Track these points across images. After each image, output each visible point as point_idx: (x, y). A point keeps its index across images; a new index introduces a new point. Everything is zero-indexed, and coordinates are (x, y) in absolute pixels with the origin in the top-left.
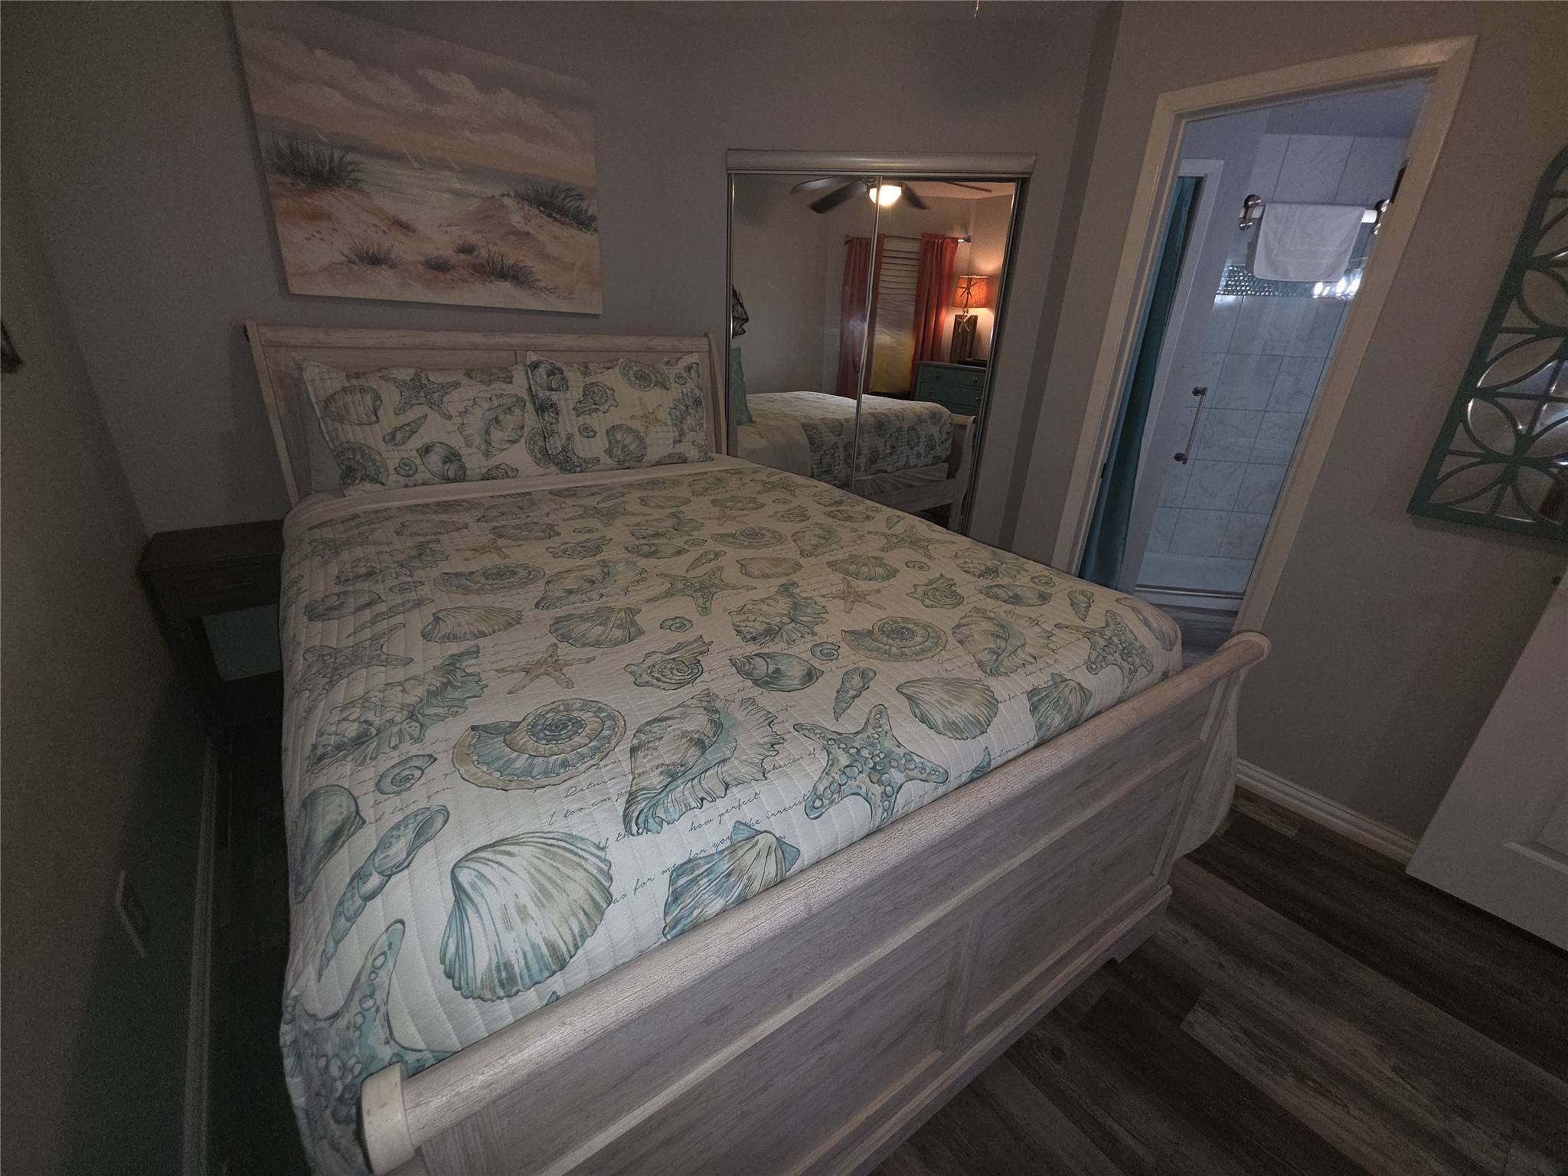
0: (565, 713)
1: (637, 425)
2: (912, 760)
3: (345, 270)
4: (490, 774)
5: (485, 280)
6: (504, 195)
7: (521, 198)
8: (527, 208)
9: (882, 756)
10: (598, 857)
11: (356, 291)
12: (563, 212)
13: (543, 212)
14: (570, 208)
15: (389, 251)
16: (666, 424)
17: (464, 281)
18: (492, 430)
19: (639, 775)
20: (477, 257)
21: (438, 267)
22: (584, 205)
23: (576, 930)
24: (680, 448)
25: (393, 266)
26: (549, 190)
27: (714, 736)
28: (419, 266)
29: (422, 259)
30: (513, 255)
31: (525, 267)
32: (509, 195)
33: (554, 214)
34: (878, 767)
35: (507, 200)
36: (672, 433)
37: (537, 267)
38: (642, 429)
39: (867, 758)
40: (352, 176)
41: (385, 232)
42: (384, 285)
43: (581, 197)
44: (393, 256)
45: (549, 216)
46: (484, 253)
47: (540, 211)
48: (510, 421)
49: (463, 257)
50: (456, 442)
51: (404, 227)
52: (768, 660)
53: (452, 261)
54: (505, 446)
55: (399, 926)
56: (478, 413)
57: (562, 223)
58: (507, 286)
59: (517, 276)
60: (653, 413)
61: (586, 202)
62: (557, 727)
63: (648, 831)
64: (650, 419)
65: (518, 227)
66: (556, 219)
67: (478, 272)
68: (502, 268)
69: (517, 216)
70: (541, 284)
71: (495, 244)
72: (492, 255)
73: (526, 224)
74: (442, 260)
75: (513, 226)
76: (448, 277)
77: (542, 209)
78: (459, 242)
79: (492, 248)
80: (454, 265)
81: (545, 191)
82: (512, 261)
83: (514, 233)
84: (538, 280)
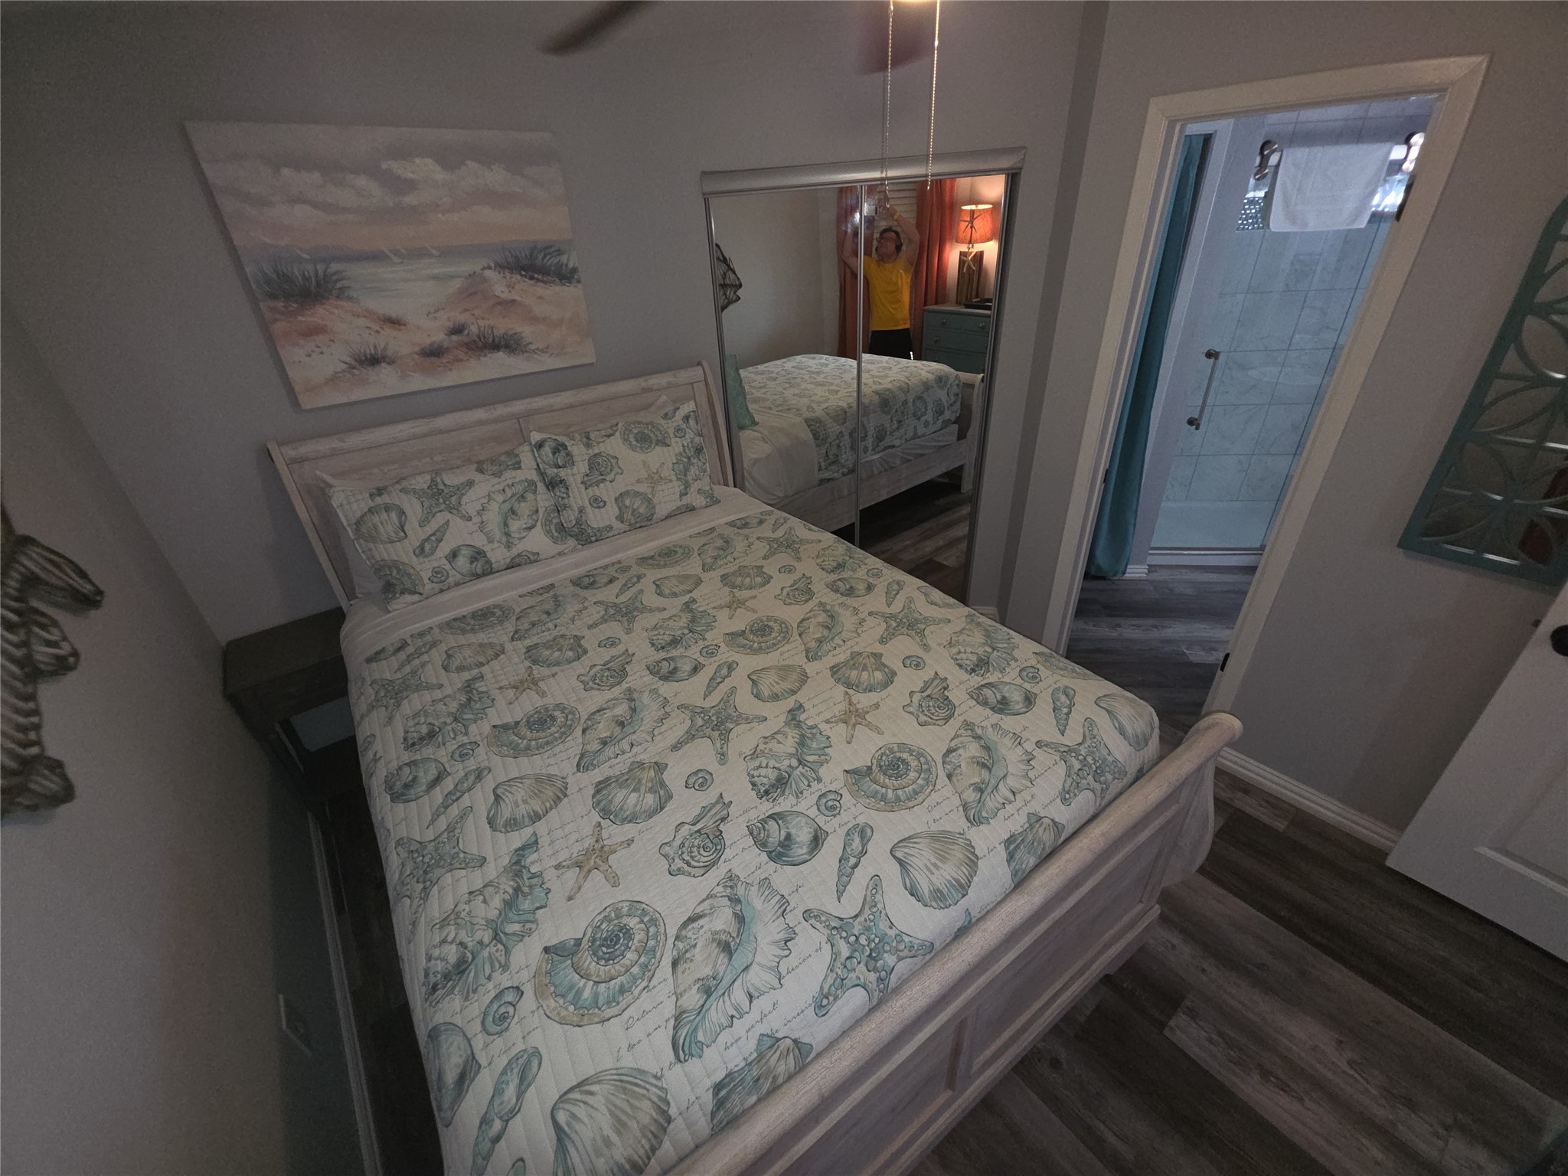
0: (616, 921)
1: (642, 488)
2: (903, 940)
3: (348, 376)
4: (566, 1009)
5: (480, 355)
6: (484, 269)
7: (501, 267)
8: (508, 275)
9: (877, 940)
10: (656, 1086)
11: (359, 394)
12: (544, 271)
13: (525, 276)
14: (550, 266)
15: (385, 349)
16: (671, 481)
17: (459, 361)
18: (510, 522)
19: (681, 994)
20: (468, 334)
21: (434, 353)
22: (564, 259)
23: (647, 1147)
24: (686, 500)
25: (391, 362)
26: (527, 254)
27: (738, 936)
28: (417, 357)
29: (417, 349)
30: (502, 325)
31: (515, 334)
32: (489, 268)
33: (536, 276)
34: (874, 955)
35: (488, 273)
36: (677, 487)
37: (526, 331)
38: (649, 491)
39: (864, 946)
40: (339, 285)
41: (378, 332)
42: (386, 382)
43: (560, 252)
44: (390, 353)
45: (532, 278)
46: (474, 329)
47: (522, 275)
48: (524, 508)
49: (455, 338)
50: (479, 541)
51: (394, 322)
52: (780, 822)
53: (446, 345)
54: (524, 534)
55: (520, 1163)
56: (494, 506)
57: (544, 282)
58: (501, 356)
59: (508, 344)
60: (657, 473)
61: (566, 256)
62: (611, 941)
63: (693, 1056)
64: (655, 479)
65: (503, 296)
66: (538, 280)
67: (473, 349)
68: (494, 340)
69: (500, 285)
70: (533, 347)
71: (483, 319)
72: (482, 329)
73: (510, 291)
74: (436, 346)
75: (498, 297)
76: (445, 361)
77: (524, 273)
78: (450, 324)
79: (481, 323)
80: (448, 348)
81: (523, 255)
82: (502, 331)
83: (500, 303)
84: (530, 343)
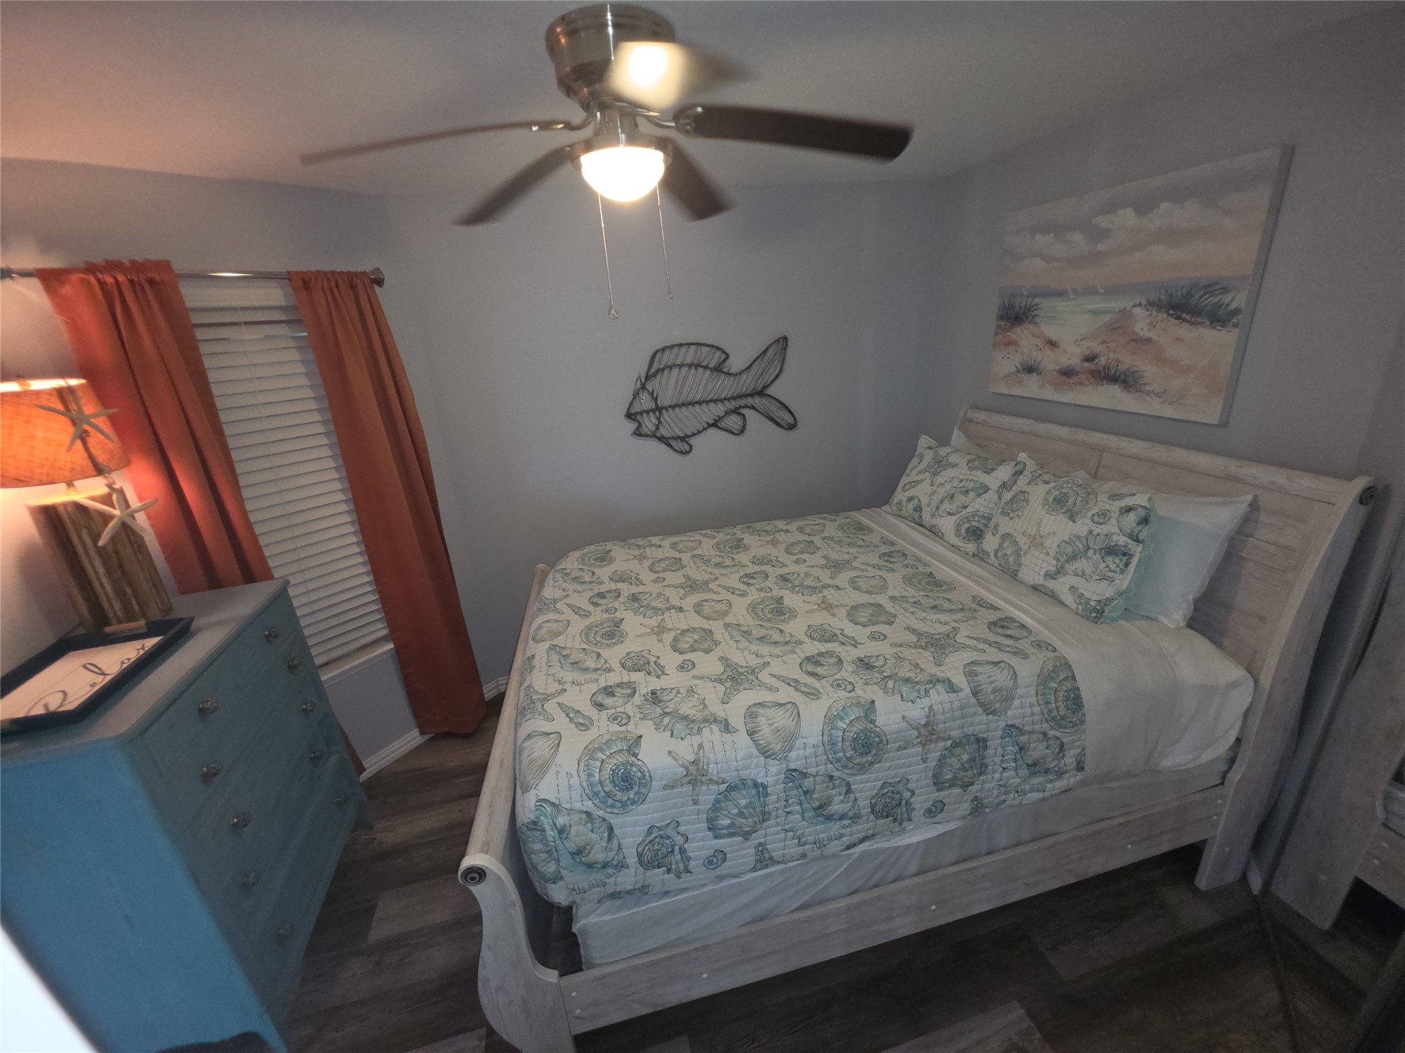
3: (1014, 377)
5: (1098, 384)
6: (1134, 306)
7: (1151, 304)
8: (1154, 313)
11: (1016, 391)
12: (1195, 311)
13: (1172, 315)
14: (1206, 305)
15: (1039, 363)
16: (1047, 554)
17: (1081, 384)
20: (1097, 363)
21: (1067, 373)
22: (1227, 299)
25: (1039, 373)
26: (1184, 292)
28: (1055, 373)
29: (1058, 368)
30: (1127, 360)
31: (1137, 371)
32: (1140, 305)
33: (1184, 316)
35: (1138, 311)
36: (1049, 564)
37: (1149, 370)
40: (1033, 314)
41: (1041, 349)
42: (1032, 387)
43: (1225, 290)
44: (1040, 366)
45: (1178, 318)
46: (1103, 360)
47: (1169, 314)
49: (1086, 364)
51: (1052, 344)
53: (1078, 369)
56: (948, 487)
57: (1191, 323)
58: (1115, 389)
59: (1126, 380)
61: (1231, 295)
65: (1141, 333)
66: (1185, 320)
67: (1095, 378)
68: (1115, 373)
69: (1142, 323)
70: (1148, 388)
71: (1115, 352)
72: (1110, 361)
73: (1149, 330)
74: (1070, 368)
75: (1137, 334)
76: (1072, 381)
77: (1171, 312)
78: (1087, 353)
79: (1112, 355)
80: (1078, 372)
81: (1179, 293)
82: (1126, 367)
83: (1134, 340)
84: (1148, 384)
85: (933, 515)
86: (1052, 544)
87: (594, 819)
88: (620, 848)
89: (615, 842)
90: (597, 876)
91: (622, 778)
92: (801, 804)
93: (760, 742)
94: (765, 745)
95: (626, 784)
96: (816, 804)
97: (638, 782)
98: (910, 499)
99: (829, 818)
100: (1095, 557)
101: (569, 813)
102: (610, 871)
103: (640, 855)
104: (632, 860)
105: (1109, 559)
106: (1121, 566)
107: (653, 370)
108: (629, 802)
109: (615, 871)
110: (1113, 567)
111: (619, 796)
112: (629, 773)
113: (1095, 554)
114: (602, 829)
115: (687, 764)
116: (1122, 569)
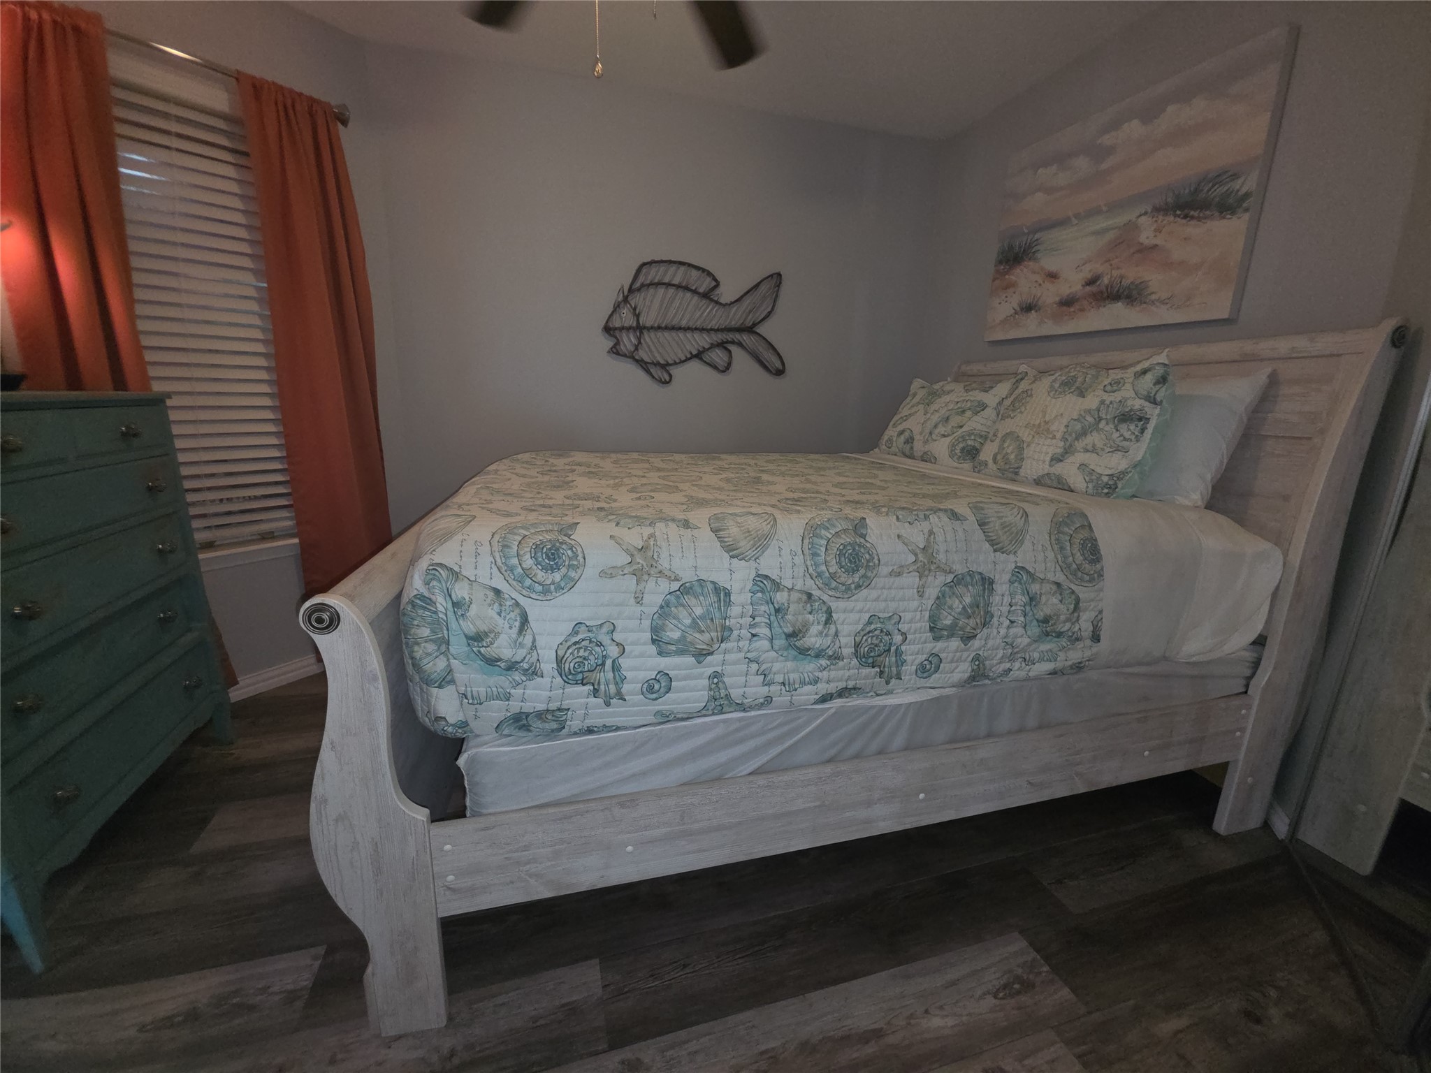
3: (1012, 319)
5: (1100, 306)
6: (1139, 216)
7: (1157, 210)
8: (1161, 218)
12: (1204, 206)
13: (1179, 216)
14: (1215, 197)
15: (1038, 300)
17: (1082, 310)
18: (940, 425)
20: (1099, 285)
21: (1067, 302)
24: (1059, 469)
25: (1038, 310)
26: (1192, 189)
28: (1055, 306)
29: (1057, 299)
30: (1132, 274)
31: (1143, 282)
32: (1146, 213)
33: (1192, 213)
35: (1143, 220)
37: (1154, 278)
40: (1034, 250)
41: (1040, 285)
42: (1032, 326)
43: (1235, 176)
44: (1040, 303)
45: (1186, 217)
46: (1106, 280)
47: (1176, 216)
48: (956, 420)
49: (1088, 288)
51: (1053, 276)
53: (1079, 295)
54: (939, 438)
57: (1199, 219)
58: (1119, 306)
59: (1129, 295)
61: (1240, 181)
65: (1147, 242)
66: (1192, 218)
67: (1097, 300)
68: (1119, 290)
69: (1147, 232)
70: (1153, 297)
71: (1118, 268)
72: (1113, 279)
73: (1155, 236)
74: (1071, 296)
75: (1142, 244)
76: (1072, 310)
77: (1178, 212)
78: (1089, 276)
79: (1115, 273)
80: (1078, 299)
81: (1187, 191)
82: (1129, 282)
83: (1139, 251)
84: (1152, 293)
85: (926, 442)
86: (1058, 427)
87: (504, 599)
88: (534, 647)
89: (528, 640)
90: (499, 681)
91: (547, 555)
92: (770, 626)
93: (726, 540)
94: (731, 543)
95: (551, 563)
96: (789, 630)
97: (567, 563)
98: (902, 432)
99: (803, 652)
100: (1107, 428)
101: (472, 585)
102: (517, 676)
103: (559, 661)
104: (548, 667)
105: (1123, 427)
106: (1137, 433)
107: (637, 285)
108: (552, 587)
109: (524, 679)
110: (1127, 435)
111: (541, 575)
112: (557, 549)
113: (1107, 424)
114: (512, 615)
115: (632, 550)
116: (1137, 436)
